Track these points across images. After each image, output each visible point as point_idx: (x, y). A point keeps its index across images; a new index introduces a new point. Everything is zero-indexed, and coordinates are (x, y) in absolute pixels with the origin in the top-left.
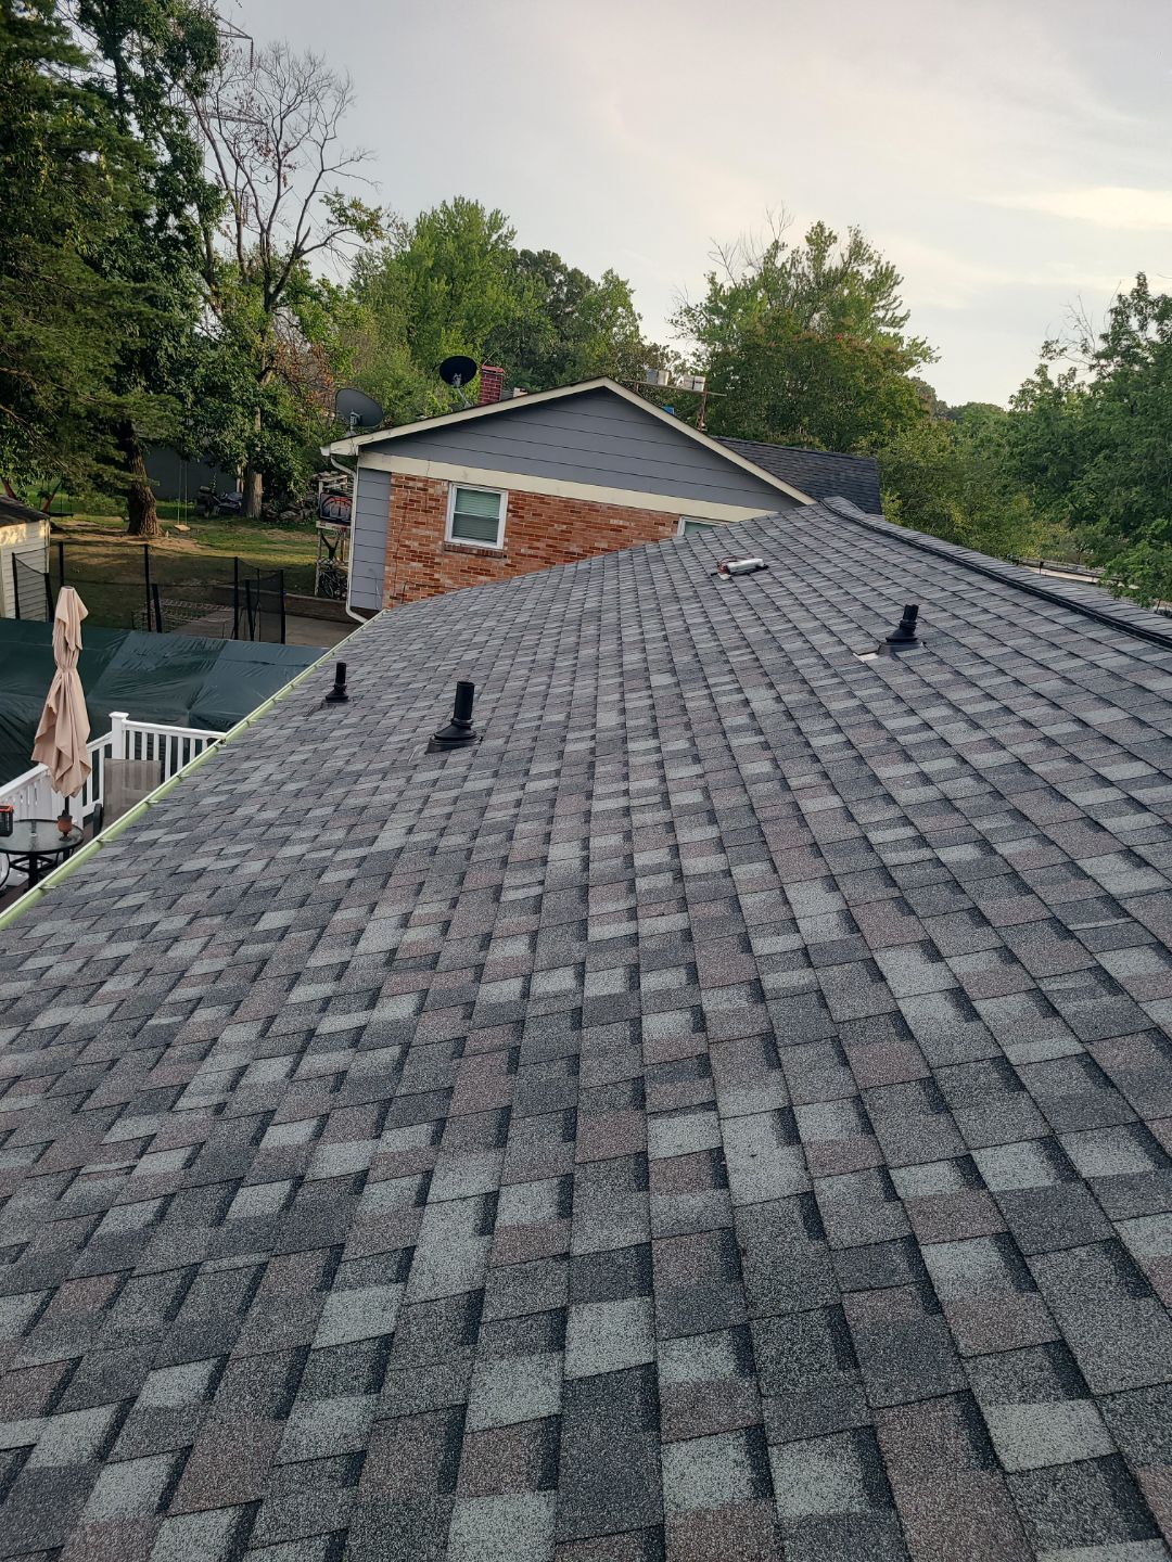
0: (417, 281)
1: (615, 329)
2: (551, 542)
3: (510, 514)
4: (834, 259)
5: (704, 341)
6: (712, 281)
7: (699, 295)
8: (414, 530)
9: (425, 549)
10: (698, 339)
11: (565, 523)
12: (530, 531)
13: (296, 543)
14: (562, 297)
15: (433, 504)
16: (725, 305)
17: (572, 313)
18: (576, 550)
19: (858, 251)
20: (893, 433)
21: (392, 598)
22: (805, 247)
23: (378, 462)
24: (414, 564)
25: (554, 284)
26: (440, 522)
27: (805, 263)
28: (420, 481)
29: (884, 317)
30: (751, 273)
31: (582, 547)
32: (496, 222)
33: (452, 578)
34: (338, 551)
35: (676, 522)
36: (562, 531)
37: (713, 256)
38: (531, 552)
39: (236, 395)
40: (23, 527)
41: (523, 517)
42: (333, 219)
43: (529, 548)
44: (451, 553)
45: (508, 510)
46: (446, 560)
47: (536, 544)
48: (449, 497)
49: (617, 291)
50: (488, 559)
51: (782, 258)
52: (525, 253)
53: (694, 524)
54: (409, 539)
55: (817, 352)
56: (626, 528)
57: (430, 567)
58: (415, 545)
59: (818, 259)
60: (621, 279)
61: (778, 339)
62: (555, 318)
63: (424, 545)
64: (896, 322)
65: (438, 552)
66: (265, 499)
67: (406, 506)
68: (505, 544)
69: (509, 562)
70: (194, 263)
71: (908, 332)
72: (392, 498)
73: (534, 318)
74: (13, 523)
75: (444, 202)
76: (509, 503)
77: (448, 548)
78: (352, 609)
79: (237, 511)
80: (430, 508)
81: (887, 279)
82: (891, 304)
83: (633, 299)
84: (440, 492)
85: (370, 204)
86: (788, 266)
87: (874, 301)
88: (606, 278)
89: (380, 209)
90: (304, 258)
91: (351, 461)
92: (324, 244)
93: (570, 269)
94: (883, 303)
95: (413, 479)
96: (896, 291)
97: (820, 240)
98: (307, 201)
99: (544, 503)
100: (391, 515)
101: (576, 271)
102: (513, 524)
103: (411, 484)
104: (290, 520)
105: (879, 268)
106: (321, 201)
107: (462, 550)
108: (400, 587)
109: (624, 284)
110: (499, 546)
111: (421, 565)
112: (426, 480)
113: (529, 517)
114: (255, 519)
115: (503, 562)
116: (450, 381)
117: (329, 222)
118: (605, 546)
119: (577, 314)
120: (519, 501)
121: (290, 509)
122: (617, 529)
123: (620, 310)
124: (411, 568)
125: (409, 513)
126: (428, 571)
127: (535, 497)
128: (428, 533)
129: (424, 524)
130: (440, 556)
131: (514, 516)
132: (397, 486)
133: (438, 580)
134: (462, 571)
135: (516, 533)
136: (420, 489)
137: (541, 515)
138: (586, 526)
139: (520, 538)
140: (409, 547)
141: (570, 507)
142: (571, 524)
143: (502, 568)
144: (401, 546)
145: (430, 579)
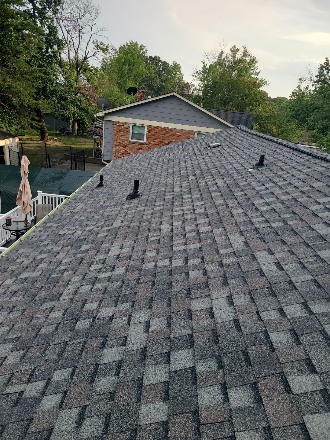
0: (120, 66)
1: (176, 78)
2: (159, 140)
3: (148, 132)
4: (239, 56)
5: (202, 81)
6: (204, 63)
7: (200, 68)
8: (121, 138)
9: (124, 143)
10: (200, 80)
11: (163, 134)
12: (153, 137)
13: (87, 142)
14: (161, 69)
16: (208, 70)
17: (164, 74)
18: (166, 142)
19: (245, 53)
20: (256, 106)
21: (115, 157)
22: (230, 52)
23: (110, 118)
25: (159, 66)
26: (128, 135)
27: (230, 57)
28: (122, 123)
29: (253, 72)
30: (215, 61)
31: (168, 141)
32: (142, 48)
33: (131, 151)
34: (99, 144)
35: (195, 133)
36: (162, 137)
37: (204, 56)
38: (154, 143)
39: (69, 100)
40: (11, 139)
41: (151, 133)
42: (95, 48)
43: (153, 142)
44: (131, 144)
45: (147, 131)
46: (130, 146)
47: (155, 141)
48: (130, 128)
49: (177, 67)
50: (142, 145)
51: (224, 56)
52: (150, 57)
53: (200, 134)
54: (119, 140)
55: (234, 82)
56: (180, 135)
57: (125, 148)
58: (121, 142)
59: (234, 56)
60: (178, 64)
61: (223, 80)
62: (159, 75)
63: (123, 142)
64: (257, 74)
66: (78, 130)
67: (118, 131)
68: (146, 141)
69: (148, 146)
70: (56, 62)
71: (260, 77)
72: (114, 128)
73: (154, 75)
74: (8, 138)
75: (127, 42)
76: (147, 129)
77: (130, 142)
78: (104, 160)
79: (71, 133)
80: (125, 131)
81: (254, 61)
82: (255, 69)
83: (181, 69)
84: (128, 126)
85: (106, 43)
86: (225, 58)
87: (250, 68)
88: (173, 63)
89: (109, 45)
90: (88, 60)
91: (102, 118)
92: (93, 56)
93: (163, 61)
94: (252, 68)
95: (120, 123)
96: (257, 65)
97: (234, 50)
98: (88, 43)
99: (157, 129)
100: (114, 133)
101: (165, 62)
102: (149, 135)
103: (119, 124)
104: (86, 135)
105: (251, 58)
106: (92, 43)
107: (134, 143)
108: (117, 154)
109: (179, 65)
110: (145, 141)
111: (123, 147)
112: (124, 123)
113: (153, 133)
114: (76, 135)
115: (146, 146)
116: (130, 94)
117: (94, 49)
118: (175, 141)
119: (165, 74)
120: (150, 128)
121: (86, 132)
122: (178, 136)
123: (178, 72)
124: (120, 148)
125: (119, 133)
126: (125, 149)
127: (155, 127)
128: (125, 138)
129: (123, 136)
130: (128, 145)
131: (149, 133)
132: (115, 125)
133: (128, 152)
134: (134, 149)
135: (149, 138)
136: (122, 126)
137: (156, 132)
138: (169, 135)
139: (151, 139)
140: (119, 142)
141: (165, 130)
142: (165, 135)
143: (146, 148)
144: (117, 142)
145: (125, 151)
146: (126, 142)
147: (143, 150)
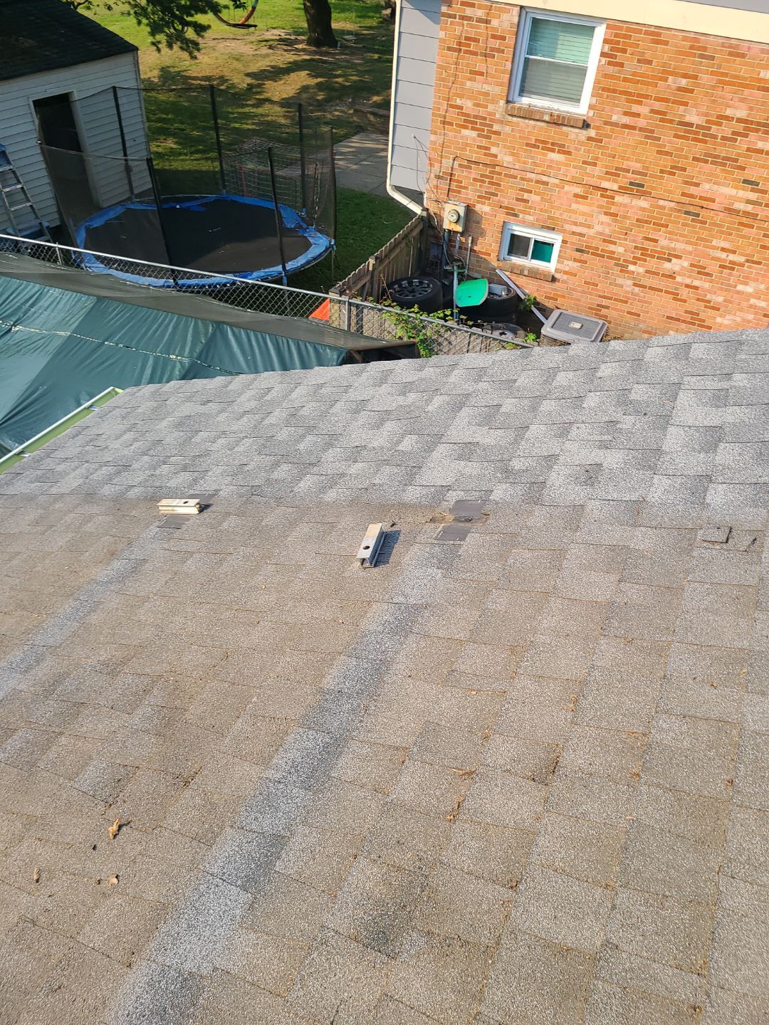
2: (658, 106)
3: (604, 60)
8: (469, 84)
9: (482, 111)
11: (685, 76)
12: (631, 88)
15: (496, 44)
21: (438, 177)
24: (465, 132)
26: (504, 72)
28: (480, 7)
31: (706, 115)
33: (513, 154)
36: (680, 89)
38: (626, 120)
41: (622, 65)
43: (626, 114)
44: (515, 119)
45: (603, 54)
46: (508, 129)
47: (636, 108)
50: (565, 128)
54: (461, 96)
57: (487, 137)
58: (468, 105)
63: (479, 105)
65: (497, 116)
67: (462, 46)
68: (591, 107)
69: (593, 133)
72: (442, 34)
76: (606, 41)
77: (512, 110)
80: (493, 49)
84: (506, 25)
95: (470, 4)
99: (658, 42)
100: (439, 61)
102: (606, 76)
103: (469, 11)
107: (530, 114)
108: (447, 163)
110: (581, 109)
111: (474, 134)
112: (489, 7)
113: (631, 65)
115: (584, 134)
120: (621, 37)
124: (462, 138)
125: (463, 58)
126: (484, 142)
127: (647, 33)
128: (486, 88)
129: (481, 74)
130: (501, 122)
131: (609, 63)
132: (449, 16)
133: (496, 156)
134: (527, 145)
135: (609, 90)
136: (479, 20)
137: (650, 62)
138: (720, 82)
139: (614, 98)
140: (461, 108)
141: (699, 48)
142: (696, 77)
143: (581, 143)
144: (452, 106)
145: (485, 154)
146: (491, 108)
147: (569, 153)
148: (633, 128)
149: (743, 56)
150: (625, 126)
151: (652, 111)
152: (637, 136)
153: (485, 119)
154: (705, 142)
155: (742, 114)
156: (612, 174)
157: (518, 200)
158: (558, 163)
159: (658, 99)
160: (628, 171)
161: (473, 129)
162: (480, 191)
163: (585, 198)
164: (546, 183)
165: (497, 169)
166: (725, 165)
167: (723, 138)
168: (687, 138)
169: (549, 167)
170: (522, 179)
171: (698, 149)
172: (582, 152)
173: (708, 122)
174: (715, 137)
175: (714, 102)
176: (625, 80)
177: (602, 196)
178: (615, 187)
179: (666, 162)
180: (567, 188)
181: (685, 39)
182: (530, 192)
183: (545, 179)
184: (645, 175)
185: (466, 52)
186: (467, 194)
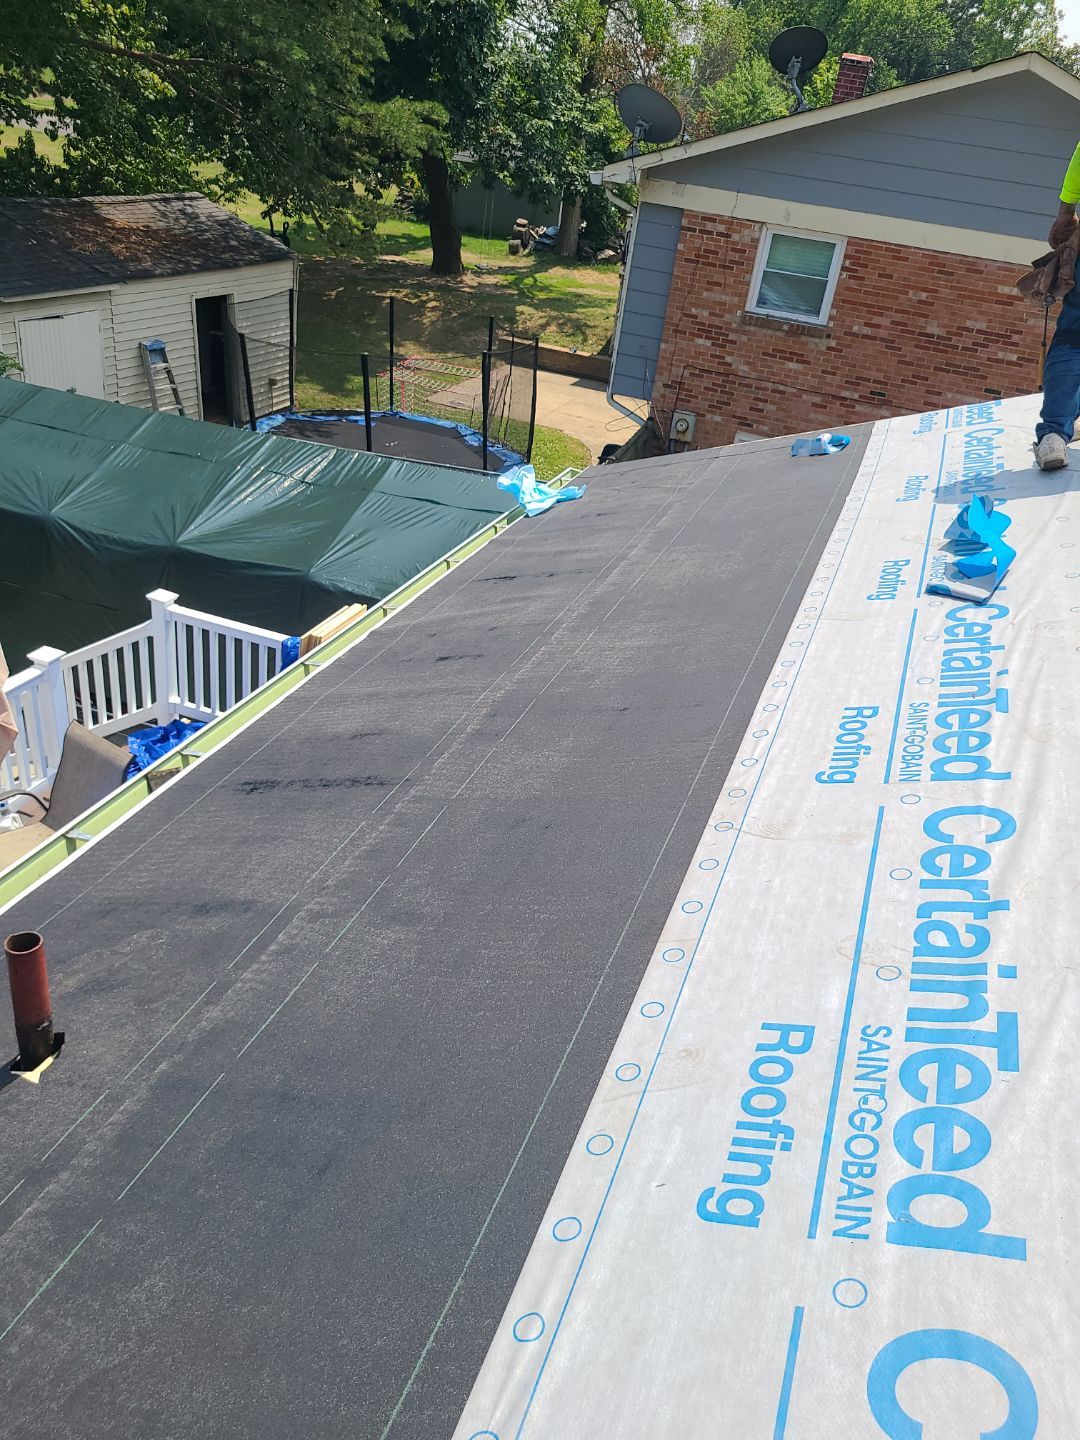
2: (899, 317)
3: (845, 274)
8: (705, 294)
9: (717, 321)
11: (925, 290)
12: (871, 300)
15: (737, 257)
21: (666, 386)
23: (667, 195)
24: (700, 341)
26: (742, 283)
28: (722, 222)
31: (946, 326)
33: (748, 363)
36: (920, 302)
38: (867, 331)
41: (863, 279)
43: (867, 324)
44: (752, 328)
45: (844, 269)
46: (745, 338)
47: (876, 320)
48: (760, 249)
50: (804, 338)
54: (696, 306)
56: (1018, 299)
57: (721, 346)
58: (703, 314)
63: (716, 315)
65: (734, 326)
67: (701, 258)
68: (831, 318)
69: (833, 344)
72: (681, 246)
76: (846, 257)
77: (749, 320)
80: (731, 261)
84: (747, 240)
95: (711, 219)
99: (897, 258)
100: (676, 272)
102: (848, 289)
103: (709, 226)
107: (767, 323)
108: (677, 371)
110: (822, 319)
111: (708, 343)
112: (730, 221)
113: (872, 279)
115: (823, 344)
116: (784, 70)
120: (861, 253)
122: (1005, 301)
124: (699, 346)
125: (701, 269)
126: (718, 351)
127: (887, 249)
128: (724, 298)
129: (719, 285)
130: (737, 331)
131: (850, 277)
132: (689, 229)
133: (730, 365)
134: (764, 354)
135: (850, 302)
136: (720, 234)
137: (891, 277)
138: (959, 296)
139: (856, 310)
140: (696, 317)
141: (938, 265)
142: (936, 291)
143: (822, 353)
144: (685, 315)
145: (719, 363)
147: (809, 363)
148: (875, 338)
149: (981, 272)
150: (865, 336)
151: (893, 322)
152: (879, 346)
153: (721, 328)
154: (947, 352)
155: (982, 326)
156: (852, 383)
157: (751, 409)
158: (796, 371)
159: (897, 311)
160: (869, 380)
161: (706, 338)
162: (712, 401)
163: (825, 407)
164: (783, 393)
165: (731, 378)
166: (966, 374)
167: (964, 348)
168: (928, 349)
169: (786, 376)
170: (757, 388)
171: (940, 359)
172: (821, 361)
173: (948, 333)
174: (957, 347)
175: (954, 314)
176: (866, 293)
177: (842, 405)
178: (856, 396)
179: (908, 372)
180: (805, 397)
181: (924, 256)
182: (766, 401)
183: (782, 388)
184: (886, 384)
185: (703, 263)
186: (697, 403)
